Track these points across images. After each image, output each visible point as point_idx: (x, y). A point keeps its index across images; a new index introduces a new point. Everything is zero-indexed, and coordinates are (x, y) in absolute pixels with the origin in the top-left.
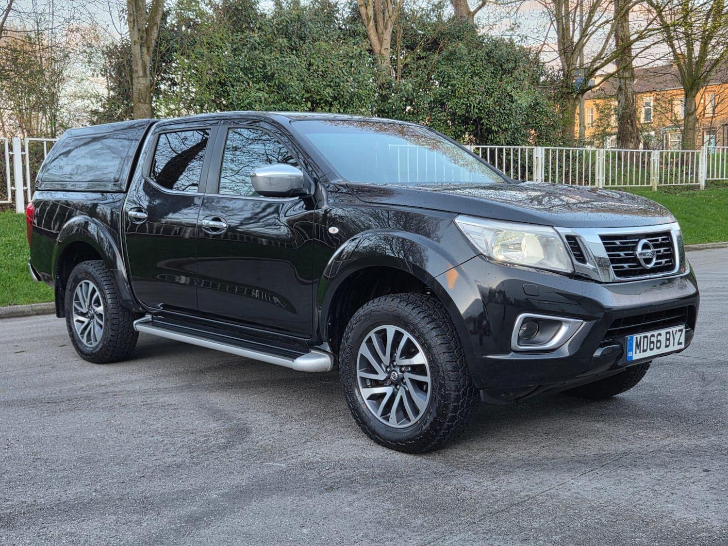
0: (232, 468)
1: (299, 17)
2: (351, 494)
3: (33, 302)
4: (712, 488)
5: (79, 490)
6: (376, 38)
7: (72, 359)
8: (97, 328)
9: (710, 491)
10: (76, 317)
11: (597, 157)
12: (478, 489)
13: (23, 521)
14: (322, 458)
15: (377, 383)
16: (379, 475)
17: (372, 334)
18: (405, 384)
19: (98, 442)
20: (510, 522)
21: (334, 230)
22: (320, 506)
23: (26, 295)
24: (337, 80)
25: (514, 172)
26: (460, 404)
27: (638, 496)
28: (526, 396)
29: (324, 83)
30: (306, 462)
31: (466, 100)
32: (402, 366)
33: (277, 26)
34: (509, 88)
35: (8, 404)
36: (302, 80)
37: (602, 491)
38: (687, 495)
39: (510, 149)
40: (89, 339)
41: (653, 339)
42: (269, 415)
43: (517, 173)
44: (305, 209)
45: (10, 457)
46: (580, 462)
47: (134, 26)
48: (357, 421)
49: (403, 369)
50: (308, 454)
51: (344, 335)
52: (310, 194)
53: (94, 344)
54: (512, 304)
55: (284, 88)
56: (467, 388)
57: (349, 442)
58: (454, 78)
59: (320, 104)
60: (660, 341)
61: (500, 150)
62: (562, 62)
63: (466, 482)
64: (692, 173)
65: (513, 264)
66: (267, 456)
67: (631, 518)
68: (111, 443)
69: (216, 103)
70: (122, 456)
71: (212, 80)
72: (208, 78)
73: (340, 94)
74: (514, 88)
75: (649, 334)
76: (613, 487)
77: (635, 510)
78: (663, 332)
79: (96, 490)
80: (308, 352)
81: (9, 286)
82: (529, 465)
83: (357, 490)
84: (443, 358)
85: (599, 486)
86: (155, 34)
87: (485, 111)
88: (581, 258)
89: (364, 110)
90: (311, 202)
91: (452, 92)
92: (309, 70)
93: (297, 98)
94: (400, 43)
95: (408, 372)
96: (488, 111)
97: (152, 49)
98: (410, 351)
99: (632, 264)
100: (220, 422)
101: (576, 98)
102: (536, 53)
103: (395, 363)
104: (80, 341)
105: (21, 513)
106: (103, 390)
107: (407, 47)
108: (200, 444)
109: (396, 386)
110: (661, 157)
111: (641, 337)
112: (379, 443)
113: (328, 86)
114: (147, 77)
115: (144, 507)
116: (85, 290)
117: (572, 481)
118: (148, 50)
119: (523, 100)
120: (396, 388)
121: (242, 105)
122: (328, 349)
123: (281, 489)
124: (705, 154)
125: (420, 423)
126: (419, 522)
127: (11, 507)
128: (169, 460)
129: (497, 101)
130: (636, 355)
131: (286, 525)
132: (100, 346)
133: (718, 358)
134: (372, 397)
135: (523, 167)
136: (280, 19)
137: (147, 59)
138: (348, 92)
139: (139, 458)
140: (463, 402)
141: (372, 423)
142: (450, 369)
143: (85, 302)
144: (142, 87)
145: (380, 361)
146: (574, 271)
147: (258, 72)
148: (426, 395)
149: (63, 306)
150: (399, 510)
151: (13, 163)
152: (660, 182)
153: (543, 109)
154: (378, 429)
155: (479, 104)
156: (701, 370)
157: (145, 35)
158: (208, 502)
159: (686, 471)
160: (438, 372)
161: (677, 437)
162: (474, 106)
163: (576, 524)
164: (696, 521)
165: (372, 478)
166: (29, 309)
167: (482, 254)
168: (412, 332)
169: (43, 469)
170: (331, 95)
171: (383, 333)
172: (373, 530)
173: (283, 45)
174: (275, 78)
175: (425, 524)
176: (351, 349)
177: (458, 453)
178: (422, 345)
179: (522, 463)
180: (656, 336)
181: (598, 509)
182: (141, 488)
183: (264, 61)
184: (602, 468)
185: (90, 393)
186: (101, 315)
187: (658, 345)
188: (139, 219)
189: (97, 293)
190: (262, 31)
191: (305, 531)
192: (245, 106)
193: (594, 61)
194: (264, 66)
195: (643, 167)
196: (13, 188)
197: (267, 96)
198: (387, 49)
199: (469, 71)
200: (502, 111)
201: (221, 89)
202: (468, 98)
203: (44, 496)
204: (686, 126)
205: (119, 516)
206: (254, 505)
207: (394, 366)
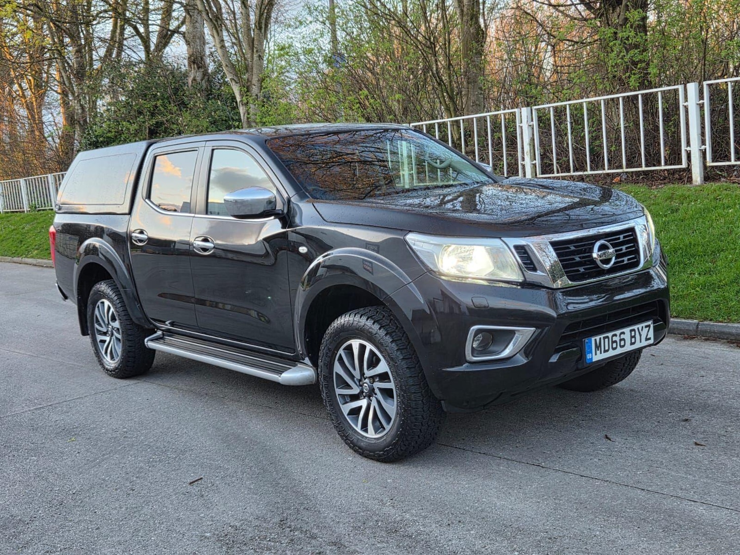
8: (117, 343)
10: (99, 338)
21: (303, 250)
28: (491, 402)
32: (370, 377)
40: (112, 356)
41: (615, 338)
44: (282, 228)
49: (372, 379)
52: (283, 214)
53: (116, 361)
60: (624, 339)
65: (465, 278)
75: (610, 335)
78: (627, 330)
80: (294, 365)
88: (531, 266)
90: (286, 221)
95: (376, 381)
99: (588, 267)
103: (365, 376)
109: (369, 397)
111: (600, 338)
116: (102, 310)
122: (309, 362)
125: (393, 430)
130: (596, 357)
132: (122, 360)
134: (351, 412)
143: (104, 321)
145: (352, 377)
146: (525, 280)
148: (394, 401)
149: (87, 324)
167: (432, 270)
168: (374, 344)
171: (350, 349)
178: (382, 354)
180: (618, 335)
186: (118, 329)
187: (622, 342)
188: (141, 241)
189: (112, 309)
207: (365, 379)
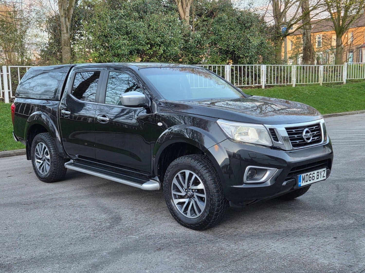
0: (113, 239)
1: (144, 2)
2: (169, 252)
3: (15, 149)
4: (337, 247)
5: (41, 251)
6: (182, 11)
7: (35, 180)
8: (47, 166)
9: (336, 249)
10: (37, 160)
11: (292, 69)
12: (228, 249)
13: (15, 267)
14: (155, 233)
15: (181, 197)
16: (182, 242)
17: (178, 174)
18: (194, 197)
19: (49, 226)
20: (242, 266)
21: (160, 124)
22: (154, 258)
23: (11, 145)
24: (163, 34)
25: (251, 78)
26: (220, 208)
27: (303, 252)
28: (251, 203)
29: (157, 35)
30: (148, 235)
31: (227, 42)
32: (193, 189)
33: (133, 6)
34: (248, 36)
35: (5, 205)
36: (146, 34)
37: (286, 249)
38: (325, 251)
39: (249, 66)
40: (43, 171)
41: (311, 176)
42: (131, 210)
43: (252, 78)
44: (147, 113)
45: (8, 234)
46: (277, 234)
47: (61, 8)
48: (172, 215)
49: (193, 191)
50: (149, 231)
51: (166, 174)
52: (148, 106)
53: (46, 173)
54: (244, 161)
55: (136, 38)
56: (223, 200)
57: (168, 224)
58: (221, 31)
59: (154, 45)
60: (314, 176)
61: (244, 67)
62: (275, 21)
63: (223, 245)
64: (339, 76)
65: (245, 142)
66: (129, 232)
67: (298, 263)
68: (55, 226)
69: (103, 46)
70: (61, 233)
71: (101, 35)
72: (99, 33)
73: (164, 40)
74: (251, 36)
75: (309, 174)
76: (292, 247)
77: (300, 259)
78: (316, 172)
79: (49, 251)
80: (149, 180)
81: (3, 141)
82: (252, 236)
83: (171, 250)
84: (212, 186)
85: (284, 246)
86: (72, 12)
87: (236, 47)
88: (276, 139)
89: (176, 48)
90: (149, 110)
91: (220, 38)
92: (149, 28)
93: (143, 43)
94: (194, 13)
95: (196, 192)
96: (238, 48)
97: (70, 19)
98: (196, 183)
99: (301, 141)
100: (107, 214)
101: (282, 39)
102: (262, 17)
103: (189, 188)
104: (39, 172)
105: (14, 264)
106: (51, 197)
107: (198, 15)
108: (97, 226)
109: (190, 198)
110: (324, 68)
111: (305, 175)
112: (182, 225)
113: (158, 36)
114: (68, 33)
115: (72, 260)
116: (41, 147)
117: (272, 244)
118: (69, 20)
119: (255, 42)
120: (190, 199)
121: (116, 47)
122: (158, 180)
123: (136, 250)
124: (346, 66)
125: (201, 217)
126: (200, 266)
127: (9, 260)
128: (83, 235)
129: (242, 43)
130: (302, 184)
131: (139, 268)
132: (49, 174)
133: (346, 177)
134: (179, 203)
135: (256, 75)
136: (134, 3)
137: (68, 24)
138: (168, 39)
139: (69, 234)
140: (221, 207)
141: (179, 216)
142: (215, 192)
143: (41, 153)
144: (66, 38)
145: (182, 187)
146: (273, 145)
147: (123, 30)
148: (204, 203)
149: (30, 154)
150: (191, 260)
151: (3, 78)
152: (324, 81)
153: (265, 45)
154: (182, 219)
155: (233, 44)
156: (337, 183)
157: (67, 12)
158: (102, 257)
159: (326, 238)
160: (210, 193)
161: (323, 220)
162: (231, 45)
163: (273, 266)
164: (328, 264)
165: (179, 243)
166: (13, 153)
167: (229, 138)
168: (197, 174)
169: (24, 240)
170: (160, 41)
171: (184, 174)
172: (179, 271)
173: (136, 16)
174: (132, 33)
175: (203, 267)
176: (169, 181)
177: (220, 230)
178: (202, 180)
179: (249, 235)
180: (312, 174)
181: (283, 258)
182: (70, 250)
183: (126, 25)
184: (286, 237)
185: (44, 199)
186: (49, 159)
187: (313, 178)
188: (66, 114)
189: (47, 149)
190: (125, 9)
191: (147, 271)
192: (118, 47)
193: (291, 20)
194: (126, 27)
195: (315, 73)
196: (3, 91)
197: (128, 42)
198: (188, 16)
199: (229, 28)
200: (245, 47)
201: (105, 39)
202: (228, 41)
203: (25, 255)
204: (337, 52)
205: (60, 265)
206: (124, 258)
207: (189, 189)
